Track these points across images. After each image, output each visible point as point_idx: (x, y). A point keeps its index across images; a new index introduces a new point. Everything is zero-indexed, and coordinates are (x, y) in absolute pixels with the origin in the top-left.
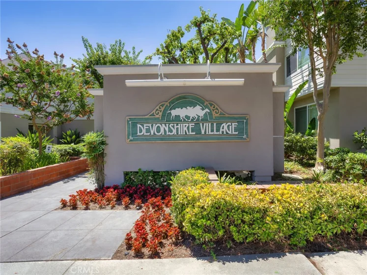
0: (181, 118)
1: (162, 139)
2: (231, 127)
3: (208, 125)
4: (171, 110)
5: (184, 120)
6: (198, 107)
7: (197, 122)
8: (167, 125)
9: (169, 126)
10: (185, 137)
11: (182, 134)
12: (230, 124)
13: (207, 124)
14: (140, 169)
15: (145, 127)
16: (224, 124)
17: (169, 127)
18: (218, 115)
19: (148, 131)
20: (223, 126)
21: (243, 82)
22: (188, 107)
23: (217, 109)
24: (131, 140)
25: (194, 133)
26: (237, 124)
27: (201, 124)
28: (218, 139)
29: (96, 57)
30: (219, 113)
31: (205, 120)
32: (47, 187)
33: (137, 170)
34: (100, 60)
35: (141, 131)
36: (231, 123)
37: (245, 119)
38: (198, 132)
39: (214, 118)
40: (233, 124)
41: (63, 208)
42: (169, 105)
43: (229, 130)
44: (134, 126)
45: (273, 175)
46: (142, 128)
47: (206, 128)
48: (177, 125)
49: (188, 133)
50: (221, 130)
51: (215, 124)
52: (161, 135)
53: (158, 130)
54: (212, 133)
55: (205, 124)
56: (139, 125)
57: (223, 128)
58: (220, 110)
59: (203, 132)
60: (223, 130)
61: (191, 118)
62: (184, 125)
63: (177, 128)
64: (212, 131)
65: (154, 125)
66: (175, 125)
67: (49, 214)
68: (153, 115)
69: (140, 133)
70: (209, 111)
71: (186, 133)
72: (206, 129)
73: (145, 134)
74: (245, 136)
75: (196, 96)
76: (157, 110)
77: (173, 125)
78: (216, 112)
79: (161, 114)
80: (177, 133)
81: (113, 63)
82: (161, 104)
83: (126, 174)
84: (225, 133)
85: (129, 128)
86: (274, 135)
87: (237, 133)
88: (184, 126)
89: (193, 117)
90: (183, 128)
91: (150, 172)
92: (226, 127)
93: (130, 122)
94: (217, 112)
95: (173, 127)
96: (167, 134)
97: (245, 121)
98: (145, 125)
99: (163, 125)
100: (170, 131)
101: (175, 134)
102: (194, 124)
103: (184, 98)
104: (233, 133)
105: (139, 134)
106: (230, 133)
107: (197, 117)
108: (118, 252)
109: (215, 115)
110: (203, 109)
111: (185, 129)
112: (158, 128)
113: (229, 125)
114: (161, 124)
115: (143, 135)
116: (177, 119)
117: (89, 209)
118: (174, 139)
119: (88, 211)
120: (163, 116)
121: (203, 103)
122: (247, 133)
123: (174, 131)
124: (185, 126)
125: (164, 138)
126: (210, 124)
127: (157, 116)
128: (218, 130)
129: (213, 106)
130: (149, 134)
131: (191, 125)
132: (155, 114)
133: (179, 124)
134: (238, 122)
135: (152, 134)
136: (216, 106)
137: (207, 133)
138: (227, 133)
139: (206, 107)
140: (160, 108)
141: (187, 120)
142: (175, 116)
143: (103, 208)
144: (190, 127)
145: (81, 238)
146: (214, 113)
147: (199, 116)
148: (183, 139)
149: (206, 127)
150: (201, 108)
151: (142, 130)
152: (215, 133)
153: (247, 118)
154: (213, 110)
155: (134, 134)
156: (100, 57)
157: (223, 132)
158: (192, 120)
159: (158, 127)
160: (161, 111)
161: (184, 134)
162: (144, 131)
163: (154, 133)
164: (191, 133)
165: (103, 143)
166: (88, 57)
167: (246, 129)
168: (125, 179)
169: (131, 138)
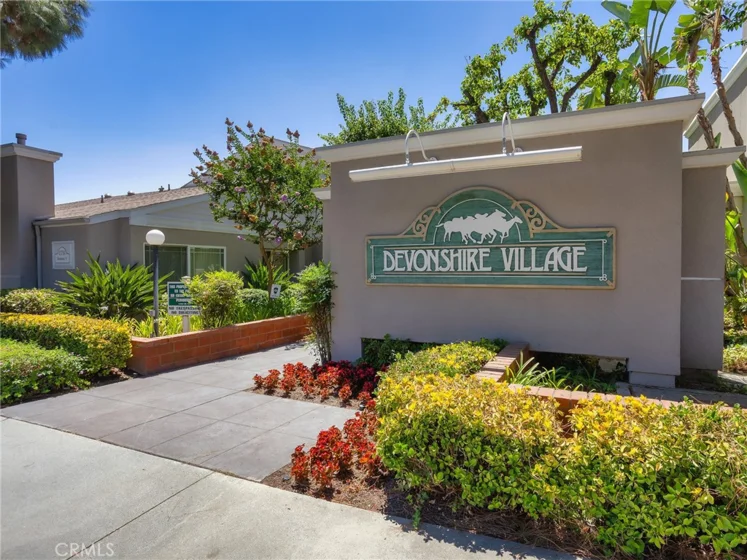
0: (464, 238)
1: (427, 280)
2: (569, 255)
3: (518, 252)
4: (443, 221)
5: (470, 242)
6: (498, 215)
7: (495, 245)
8: (437, 252)
9: (439, 254)
10: (472, 277)
11: (465, 270)
12: (569, 249)
13: (517, 250)
14: (387, 336)
15: (397, 257)
16: (554, 250)
17: (440, 257)
18: (539, 230)
19: (402, 263)
20: (552, 255)
21: (580, 153)
22: (477, 216)
23: (538, 216)
24: (373, 281)
25: (489, 269)
26: (584, 249)
27: (504, 250)
28: (540, 282)
29: (359, 128)
30: (543, 226)
31: (512, 240)
32: (260, 353)
33: (382, 337)
34: (364, 132)
35: (389, 264)
36: (571, 247)
37: (605, 237)
38: (498, 266)
39: (532, 236)
40: (575, 249)
41: (257, 388)
42: (440, 212)
43: (566, 264)
44: (379, 253)
45: (678, 373)
46: (392, 258)
47: (514, 259)
48: (456, 251)
49: (476, 269)
50: (547, 262)
51: (533, 250)
52: (425, 271)
53: (420, 261)
54: (528, 269)
55: (512, 250)
56: (386, 253)
57: (551, 259)
58: (545, 219)
59: (507, 267)
60: (551, 263)
61: (483, 237)
62: (469, 251)
63: (456, 259)
64: (528, 263)
65: (413, 252)
66: (452, 251)
67: (232, 397)
68: (411, 233)
69: (388, 267)
70: (521, 222)
71: (472, 268)
72: (513, 261)
73: (397, 269)
74: (603, 277)
75: (496, 191)
76: (418, 222)
77: (447, 251)
78: (536, 222)
79: (425, 230)
80: (456, 268)
81: (385, 134)
82: (425, 211)
83: (366, 342)
84: (556, 269)
85: (369, 258)
86: (682, 276)
87: (584, 269)
88: (469, 254)
89: (487, 236)
90: (467, 259)
91: (403, 342)
92: (558, 256)
93: (372, 247)
94: (539, 222)
95: (448, 255)
96: (437, 269)
97: (604, 241)
98: (397, 252)
99: (429, 252)
100: (443, 264)
101: (452, 270)
102: (488, 250)
103: (470, 195)
104: (576, 269)
105: (386, 269)
106: (568, 268)
107: (495, 234)
108: (279, 473)
109: (533, 229)
110: (508, 218)
111: (472, 259)
112: (420, 258)
113: (565, 252)
114: (425, 250)
115: (393, 271)
116: (456, 240)
117: (289, 397)
118: (448, 280)
119: (286, 400)
120: (429, 233)
121: (508, 206)
122: (608, 270)
123: (450, 264)
124: (472, 253)
125: (430, 278)
126: (522, 250)
127: (418, 235)
128: (540, 263)
129: (529, 211)
130: (403, 269)
131: (483, 252)
132: (415, 231)
133: (460, 251)
134: (587, 244)
135: (409, 269)
136: (537, 210)
137: (516, 269)
138: (560, 269)
139: (516, 213)
140: (423, 219)
141: (475, 241)
142: (453, 233)
143: (311, 398)
144: (481, 256)
145: (245, 440)
146: (531, 225)
147: (499, 233)
148: (467, 281)
149: (514, 257)
150: (504, 215)
151: (392, 261)
152: (534, 269)
153: (609, 235)
154: (530, 219)
155: (378, 269)
156: (364, 127)
157: (551, 267)
158: (486, 242)
159: (420, 256)
160: (425, 225)
161: (469, 269)
162: (395, 263)
163: (413, 268)
164: (482, 269)
165: (329, 284)
166: (347, 129)
167: (608, 261)
168: (363, 351)
169: (373, 276)
